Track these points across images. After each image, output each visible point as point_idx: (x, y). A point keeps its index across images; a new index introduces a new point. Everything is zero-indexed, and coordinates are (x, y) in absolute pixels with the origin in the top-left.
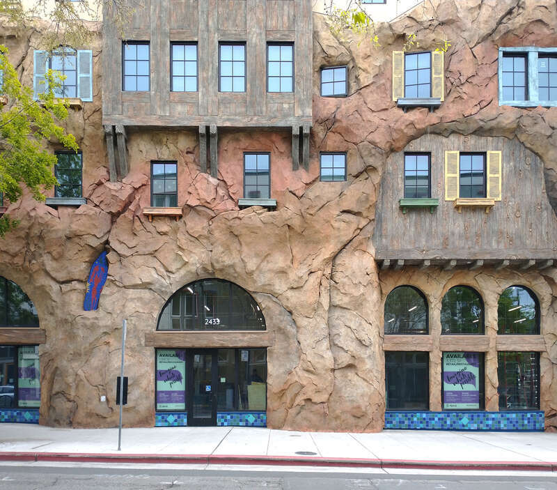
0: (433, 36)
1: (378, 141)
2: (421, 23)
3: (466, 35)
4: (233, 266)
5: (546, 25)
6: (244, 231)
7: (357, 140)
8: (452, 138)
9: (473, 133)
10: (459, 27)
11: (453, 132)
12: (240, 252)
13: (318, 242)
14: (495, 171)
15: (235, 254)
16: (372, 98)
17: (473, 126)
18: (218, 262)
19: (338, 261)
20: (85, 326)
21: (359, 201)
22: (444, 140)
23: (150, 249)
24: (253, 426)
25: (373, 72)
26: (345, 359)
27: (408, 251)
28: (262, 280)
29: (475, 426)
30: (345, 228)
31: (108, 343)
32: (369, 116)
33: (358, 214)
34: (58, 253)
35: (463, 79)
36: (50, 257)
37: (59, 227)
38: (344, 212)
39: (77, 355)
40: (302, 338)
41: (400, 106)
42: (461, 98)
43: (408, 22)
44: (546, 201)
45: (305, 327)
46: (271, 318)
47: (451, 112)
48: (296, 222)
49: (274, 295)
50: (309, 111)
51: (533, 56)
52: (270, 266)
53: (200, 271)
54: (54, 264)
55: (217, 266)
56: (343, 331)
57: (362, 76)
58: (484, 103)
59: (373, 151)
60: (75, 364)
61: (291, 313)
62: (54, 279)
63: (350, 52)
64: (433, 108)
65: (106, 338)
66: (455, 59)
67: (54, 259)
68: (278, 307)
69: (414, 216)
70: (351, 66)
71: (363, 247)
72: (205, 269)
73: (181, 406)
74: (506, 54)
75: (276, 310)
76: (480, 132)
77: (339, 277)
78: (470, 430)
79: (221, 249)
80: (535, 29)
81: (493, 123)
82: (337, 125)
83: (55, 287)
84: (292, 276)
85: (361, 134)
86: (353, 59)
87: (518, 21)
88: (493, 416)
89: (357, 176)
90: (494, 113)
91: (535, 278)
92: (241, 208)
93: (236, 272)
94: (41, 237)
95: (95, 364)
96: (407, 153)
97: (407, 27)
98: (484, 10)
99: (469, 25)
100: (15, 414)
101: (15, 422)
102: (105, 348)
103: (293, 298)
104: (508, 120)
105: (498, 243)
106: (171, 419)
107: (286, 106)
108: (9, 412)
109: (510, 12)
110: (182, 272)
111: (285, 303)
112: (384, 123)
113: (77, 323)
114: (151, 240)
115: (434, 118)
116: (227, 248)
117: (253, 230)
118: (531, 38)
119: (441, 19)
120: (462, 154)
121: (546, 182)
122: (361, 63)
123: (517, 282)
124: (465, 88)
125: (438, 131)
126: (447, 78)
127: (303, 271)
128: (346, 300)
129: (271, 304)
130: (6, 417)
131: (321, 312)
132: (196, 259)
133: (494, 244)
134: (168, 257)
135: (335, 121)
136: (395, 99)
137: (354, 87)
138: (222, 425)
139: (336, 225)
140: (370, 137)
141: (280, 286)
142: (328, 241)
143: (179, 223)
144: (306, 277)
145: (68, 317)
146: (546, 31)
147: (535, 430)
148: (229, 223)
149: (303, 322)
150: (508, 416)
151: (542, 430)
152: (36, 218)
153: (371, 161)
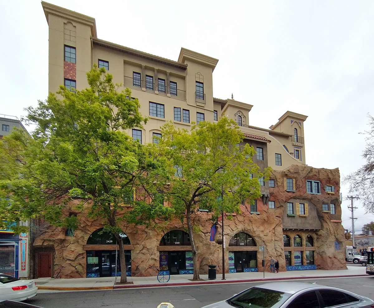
0: (293, 175)
1: (283, 199)
2: (291, 172)
3: (301, 176)
4: (250, 230)
5: (316, 176)
6: (253, 220)
7: (278, 199)
8: (298, 200)
9: (302, 199)
10: (299, 174)
11: (298, 198)
12: (252, 226)
13: (271, 224)
14: (307, 208)
15: (251, 226)
16: (281, 189)
17: (302, 198)
18: (246, 228)
19: (275, 229)
20: (213, 246)
21: (280, 214)
22: (296, 200)
23: (228, 224)
24: (254, 272)
25: (281, 182)
26: (279, 254)
27: (290, 227)
28: (257, 233)
29: (302, 269)
30: (277, 220)
31: (218, 250)
32: (281, 193)
33: (279, 217)
34: (204, 225)
35: (300, 186)
36: (201, 226)
37: (204, 217)
38: (276, 216)
39: (211, 254)
40: (268, 249)
41: (287, 191)
42: (300, 191)
43: (288, 171)
44: (317, 216)
45: (269, 246)
46: (259, 243)
47: (298, 194)
48: (266, 219)
49: (260, 237)
50: (268, 191)
51: (313, 182)
52: (259, 230)
53: (241, 230)
54: (202, 228)
55: (246, 229)
56: (278, 246)
57: (279, 183)
58: (304, 193)
59: (283, 202)
60: (210, 256)
61: (264, 242)
62: (202, 232)
63: (276, 177)
64: (294, 192)
65: (218, 249)
66: (298, 181)
67: (202, 226)
68: (261, 240)
69: (290, 218)
70: (275, 180)
71: (280, 225)
72: (242, 230)
73: (234, 267)
74: (308, 181)
75: (260, 241)
76: (304, 199)
77: (276, 233)
78: (301, 270)
79: (247, 225)
80: (314, 176)
81: (306, 197)
82: (273, 195)
83: (203, 234)
84: (265, 232)
85: (279, 197)
86: (276, 179)
87: (311, 174)
88: (306, 266)
89: (278, 208)
90: (306, 195)
91: (313, 233)
92: (251, 214)
93: (250, 231)
94: (199, 220)
95: (216, 256)
96: (288, 203)
97: (288, 173)
98: (304, 171)
99: (301, 174)
100: (186, 271)
101: (186, 274)
102: (218, 252)
103: (265, 238)
104: (310, 197)
105: (308, 225)
106: (232, 271)
107: (263, 189)
108: (184, 271)
109: (309, 172)
110: (237, 231)
111: (263, 239)
112: (284, 195)
113: (211, 245)
114: (228, 222)
115: (294, 195)
116: (249, 225)
117: (256, 220)
118: (313, 178)
119: (295, 172)
120: (300, 204)
121: (317, 212)
122: (278, 180)
123: (309, 234)
124: (301, 189)
125: (295, 198)
126: (296, 185)
127: (268, 231)
128: (278, 239)
129: (259, 240)
130: (183, 273)
131: (272, 242)
132: (240, 227)
133: (307, 225)
134: (233, 227)
135: (273, 193)
136: (285, 189)
137: (276, 186)
138: (245, 272)
139: (275, 220)
140: (282, 198)
141: (262, 235)
142: (273, 224)
143: (235, 218)
144: (269, 233)
145: (208, 243)
146: (316, 177)
147: (314, 269)
148: (250, 218)
149: (268, 244)
150: (309, 266)
151: (316, 269)
152: (197, 215)
153: (282, 204)
